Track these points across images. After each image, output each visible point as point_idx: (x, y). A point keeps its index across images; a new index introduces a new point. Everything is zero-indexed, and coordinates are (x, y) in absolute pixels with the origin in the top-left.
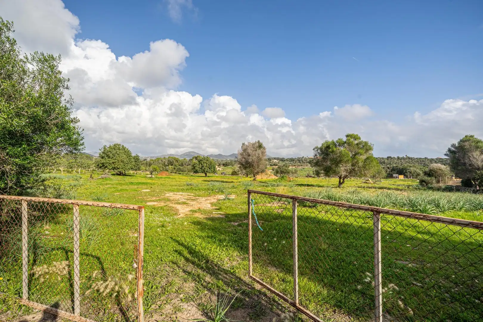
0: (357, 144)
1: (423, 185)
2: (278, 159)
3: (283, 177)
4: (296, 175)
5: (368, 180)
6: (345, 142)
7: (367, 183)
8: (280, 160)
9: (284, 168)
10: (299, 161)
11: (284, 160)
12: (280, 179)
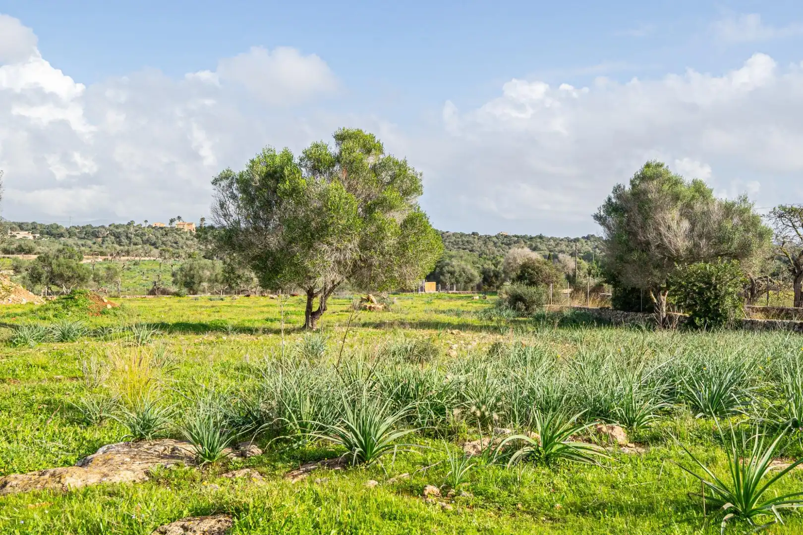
0: (374, 169)
1: (519, 309)
2: (33, 228)
3: (71, 297)
4: (109, 287)
5: (368, 300)
6: (338, 159)
7: (365, 309)
8: (42, 233)
9: (62, 259)
10: (117, 236)
11: (54, 232)
12: (59, 306)
